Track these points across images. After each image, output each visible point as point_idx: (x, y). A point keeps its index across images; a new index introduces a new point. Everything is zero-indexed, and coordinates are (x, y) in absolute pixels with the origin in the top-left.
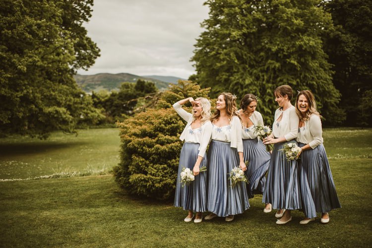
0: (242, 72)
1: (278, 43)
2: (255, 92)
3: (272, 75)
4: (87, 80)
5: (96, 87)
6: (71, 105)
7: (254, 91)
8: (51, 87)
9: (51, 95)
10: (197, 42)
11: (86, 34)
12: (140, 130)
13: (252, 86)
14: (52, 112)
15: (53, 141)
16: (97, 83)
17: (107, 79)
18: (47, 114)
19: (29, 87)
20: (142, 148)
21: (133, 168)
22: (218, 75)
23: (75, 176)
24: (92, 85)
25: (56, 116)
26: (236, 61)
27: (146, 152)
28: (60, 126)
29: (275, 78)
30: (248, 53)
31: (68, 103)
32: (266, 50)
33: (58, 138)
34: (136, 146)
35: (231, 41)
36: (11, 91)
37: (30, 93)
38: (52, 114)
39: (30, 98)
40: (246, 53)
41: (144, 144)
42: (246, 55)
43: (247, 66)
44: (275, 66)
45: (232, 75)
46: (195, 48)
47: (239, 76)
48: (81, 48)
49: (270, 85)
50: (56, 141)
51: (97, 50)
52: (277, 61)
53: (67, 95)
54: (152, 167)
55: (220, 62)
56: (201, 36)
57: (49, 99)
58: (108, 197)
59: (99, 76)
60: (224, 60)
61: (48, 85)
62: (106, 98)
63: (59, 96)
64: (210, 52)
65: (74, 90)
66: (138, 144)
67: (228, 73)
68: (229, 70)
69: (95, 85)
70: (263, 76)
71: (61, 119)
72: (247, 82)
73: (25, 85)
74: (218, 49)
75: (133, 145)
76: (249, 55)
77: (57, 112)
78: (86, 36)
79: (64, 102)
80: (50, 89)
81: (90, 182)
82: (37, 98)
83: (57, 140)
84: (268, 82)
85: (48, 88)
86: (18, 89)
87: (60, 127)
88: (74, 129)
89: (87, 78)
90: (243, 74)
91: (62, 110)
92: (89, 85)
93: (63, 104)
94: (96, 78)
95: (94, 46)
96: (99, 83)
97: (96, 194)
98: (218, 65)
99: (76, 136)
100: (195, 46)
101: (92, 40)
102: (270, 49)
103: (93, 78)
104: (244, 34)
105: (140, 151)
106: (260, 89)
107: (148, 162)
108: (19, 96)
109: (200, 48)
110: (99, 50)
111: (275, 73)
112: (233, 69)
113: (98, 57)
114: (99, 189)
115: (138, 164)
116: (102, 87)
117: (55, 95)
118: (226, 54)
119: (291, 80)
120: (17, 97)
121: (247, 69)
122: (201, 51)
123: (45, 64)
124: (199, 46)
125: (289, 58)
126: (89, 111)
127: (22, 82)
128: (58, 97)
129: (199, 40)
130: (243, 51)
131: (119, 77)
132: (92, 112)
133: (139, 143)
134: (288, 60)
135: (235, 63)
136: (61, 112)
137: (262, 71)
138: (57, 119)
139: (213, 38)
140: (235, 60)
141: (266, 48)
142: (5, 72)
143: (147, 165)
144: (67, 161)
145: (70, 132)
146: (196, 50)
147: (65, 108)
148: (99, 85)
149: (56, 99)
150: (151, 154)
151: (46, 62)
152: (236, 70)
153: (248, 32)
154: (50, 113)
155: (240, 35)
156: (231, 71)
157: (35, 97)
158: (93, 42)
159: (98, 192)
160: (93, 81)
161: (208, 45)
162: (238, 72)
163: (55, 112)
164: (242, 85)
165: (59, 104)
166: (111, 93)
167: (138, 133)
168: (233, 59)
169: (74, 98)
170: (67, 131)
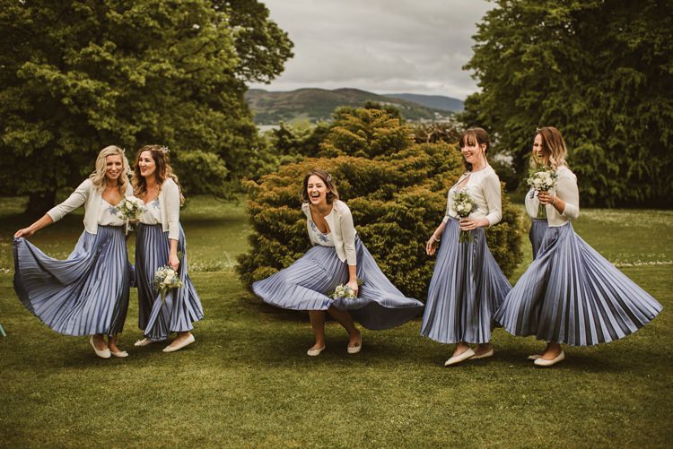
0: (566, 88)
1: (642, 29)
2: (591, 131)
3: (627, 98)
4: (279, 101)
5: (295, 114)
6: (228, 149)
7: (587, 129)
8: (193, 116)
9: (193, 130)
10: (478, 29)
11: (267, 16)
12: (278, 194)
13: (586, 117)
14: (192, 161)
15: (200, 212)
16: (296, 107)
17: (314, 101)
18: (184, 163)
19: (152, 113)
20: (277, 225)
21: (261, 258)
22: (517, 96)
23: (194, 270)
24: (289, 110)
25: (198, 167)
26: (555, 67)
27: (283, 232)
28: (208, 185)
29: (633, 103)
30: (580, 52)
31: (222, 144)
32: (617, 45)
33: (210, 208)
34: (267, 219)
35: (547, 27)
36: (121, 122)
37: (153, 125)
38: (192, 164)
39: (154, 135)
40: (576, 51)
41: (281, 218)
42: (575, 55)
43: (576, 78)
44: (633, 81)
45: (545, 97)
46: (474, 42)
47: (561, 98)
48: (259, 42)
49: (622, 117)
50: (204, 212)
51: (289, 43)
52: (639, 69)
53: (223, 130)
54: (292, 256)
55: (521, 70)
56: (485, 19)
57: (189, 137)
58: (227, 305)
59: (301, 93)
60: (530, 64)
61: (189, 112)
62: (307, 136)
63: (206, 132)
64: (503, 50)
65: (235, 121)
66: (271, 218)
67: (538, 91)
68: (542, 84)
69: (294, 110)
70: (608, 99)
71: (208, 174)
72: (576, 109)
73: (145, 110)
74: (519, 45)
75: (262, 218)
76: (582, 55)
77: (201, 160)
78: (267, 19)
79: (215, 142)
80: (192, 119)
81: (211, 282)
82: (166, 135)
83: (207, 211)
84: (617, 110)
85: (187, 116)
86: (134, 118)
87: (207, 188)
88: (233, 192)
89: (280, 98)
90: (566, 94)
91: (210, 157)
92: (282, 111)
93: (213, 147)
94: (296, 98)
95: (282, 38)
96: (300, 106)
97: (211, 300)
98: (519, 75)
99: (237, 205)
100: (474, 37)
101: (279, 27)
102: (624, 44)
103: (290, 98)
104: (574, 13)
105: (273, 229)
106: (601, 125)
107: (285, 248)
108: (134, 132)
109: (486, 43)
110: (292, 45)
111: (632, 94)
112: (548, 85)
113: (289, 59)
114: (220, 292)
115: (268, 251)
116: (305, 114)
117: (199, 131)
118: (535, 54)
119: (668, 109)
120: (130, 134)
121: (575, 83)
122: (487, 47)
123: (180, 73)
124: (482, 39)
125: (664, 63)
126: (261, 161)
127: (140, 104)
128: (204, 134)
129: (482, 27)
130: (569, 48)
131: (340, 96)
132: (268, 162)
133: (273, 216)
134: (663, 67)
135: (553, 71)
136: (209, 161)
137: (606, 90)
138: (201, 172)
139: (510, 23)
140: (552, 65)
141: (616, 41)
142: (110, 86)
143: (283, 254)
144: (214, 248)
145: (225, 198)
146: (477, 46)
147: (217, 154)
148: (301, 111)
149: (200, 137)
150: (291, 236)
151: (183, 70)
152: (556, 86)
153: (583, 8)
154: (190, 162)
155: (567, 16)
156: (545, 87)
157: (163, 133)
158: (281, 31)
159: (216, 297)
160: (289, 104)
161: (499, 35)
162: (557, 90)
163: (197, 161)
164: (564, 117)
165: (206, 147)
166: (316, 126)
167: (274, 199)
168: (549, 63)
169: (235, 135)
170: (220, 195)
